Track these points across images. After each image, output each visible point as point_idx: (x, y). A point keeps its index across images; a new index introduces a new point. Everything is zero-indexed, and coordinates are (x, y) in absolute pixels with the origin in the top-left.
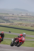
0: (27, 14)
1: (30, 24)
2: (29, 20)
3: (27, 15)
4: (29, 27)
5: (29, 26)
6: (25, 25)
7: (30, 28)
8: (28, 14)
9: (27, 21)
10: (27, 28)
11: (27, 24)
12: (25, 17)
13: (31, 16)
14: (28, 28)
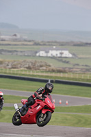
0: (15, 35)
1: (25, 61)
2: (21, 52)
3: (14, 37)
4: (22, 70)
5: (21, 67)
6: (10, 66)
7: (23, 73)
8: (18, 36)
9: (15, 53)
10: (17, 74)
11: (15, 63)
12: (9, 45)
13: (25, 40)
14: (19, 72)
